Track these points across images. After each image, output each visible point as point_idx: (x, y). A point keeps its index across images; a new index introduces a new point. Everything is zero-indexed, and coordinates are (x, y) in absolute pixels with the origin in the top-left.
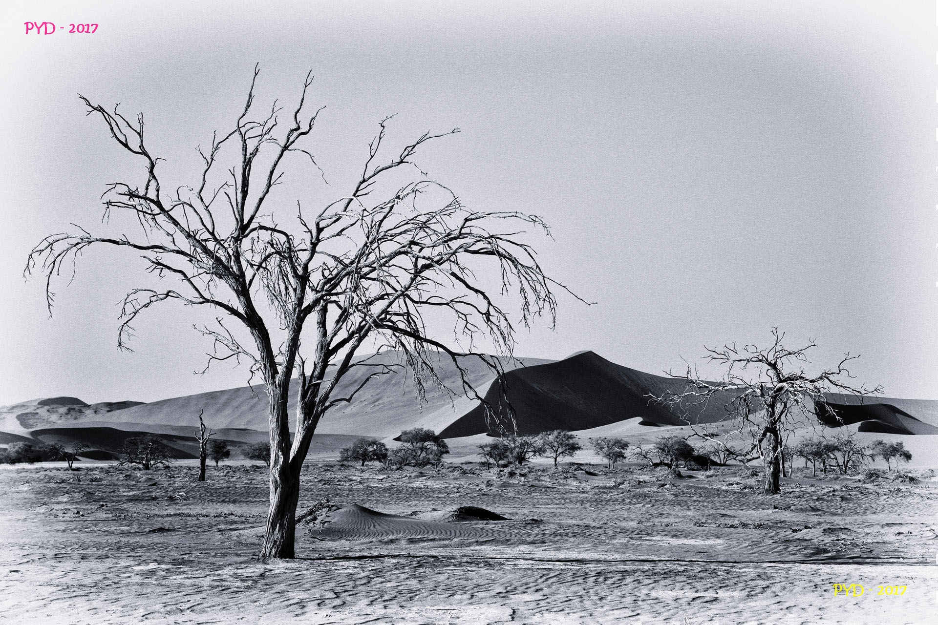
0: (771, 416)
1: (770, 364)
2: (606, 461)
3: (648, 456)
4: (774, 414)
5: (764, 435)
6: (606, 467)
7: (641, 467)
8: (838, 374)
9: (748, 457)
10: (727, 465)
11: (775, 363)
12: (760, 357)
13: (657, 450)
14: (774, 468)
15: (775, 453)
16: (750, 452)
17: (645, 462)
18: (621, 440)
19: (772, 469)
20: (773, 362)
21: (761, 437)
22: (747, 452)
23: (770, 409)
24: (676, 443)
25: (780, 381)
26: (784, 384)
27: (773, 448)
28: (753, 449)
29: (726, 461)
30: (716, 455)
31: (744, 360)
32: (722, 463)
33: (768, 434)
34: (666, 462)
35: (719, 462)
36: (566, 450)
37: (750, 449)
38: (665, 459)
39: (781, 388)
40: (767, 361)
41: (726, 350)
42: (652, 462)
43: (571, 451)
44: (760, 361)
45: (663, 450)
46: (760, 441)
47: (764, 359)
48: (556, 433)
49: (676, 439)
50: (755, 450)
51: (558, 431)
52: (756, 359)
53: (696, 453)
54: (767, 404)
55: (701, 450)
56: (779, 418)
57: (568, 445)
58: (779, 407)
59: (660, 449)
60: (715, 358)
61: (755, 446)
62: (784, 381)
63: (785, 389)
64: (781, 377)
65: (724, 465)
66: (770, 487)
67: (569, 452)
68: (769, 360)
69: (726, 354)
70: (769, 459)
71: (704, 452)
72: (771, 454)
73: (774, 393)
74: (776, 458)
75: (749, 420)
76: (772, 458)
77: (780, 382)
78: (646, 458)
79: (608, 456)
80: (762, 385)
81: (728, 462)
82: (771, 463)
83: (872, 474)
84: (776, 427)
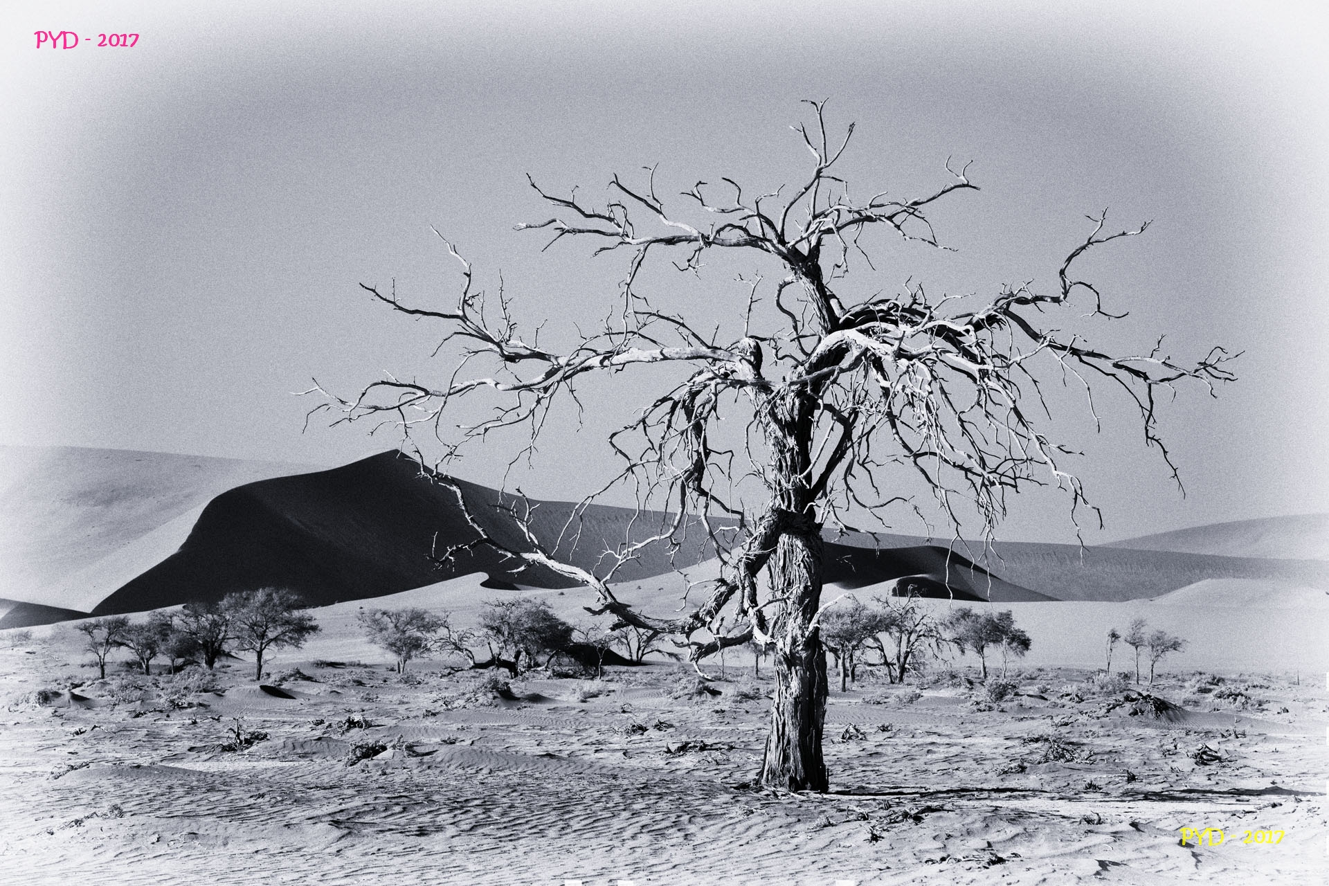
0: (793, 470)
1: (793, 257)
2: (392, 658)
3: (465, 645)
4: (806, 462)
5: (769, 542)
6: (392, 670)
7: (447, 671)
8: (1056, 300)
9: (704, 636)
10: (645, 664)
11: (815, 251)
12: (755, 228)
13: (486, 630)
14: (802, 679)
15: (807, 618)
16: (709, 613)
17: (456, 658)
18: (425, 612)
19: (795, 685)
20: (804, 249)
21: (756, 550)
22: (696, 617)
23: (791, 442)
24: (529, 614)
25: (834, 324)
26: (851, 334)
27: (801, 600)
28: (721, 601)
29: (643, 655)
30: (622, 643)
31: (689, 240)
32: (635, 658)
33: (784, 538)
34: (504, 657)
35: (627, 656)
36: (284, 633)
37: (711, 604)
38: (504, 652)
39: (838, 353)
40: (782, 241)
41: (617, 195)
42: (472, 658)
43: (296, 636)
44: (754, 242)
45: (499, 631)
46: (753, 567)
47: (771, 234)
48: (260, 595)
49: (528, 606)
50: (730, 610)
51: (268, 590)
52: (737, 235)
53: (577, 637)
54: (777, 421)
55: (592, 633)
56: (824, 477)
57: (287, 622)
58: (825, 434)
59: (492, 629)
60: (574, 231)
61: (733, 589)
62: (848, 324)
63: (855, 352)
64: (837, 312)
65: (639, 663)
66: (786, 759)
67: (291, 638)
68: (791, 240)
69: (618, 214)
70: (783, 645)
71: (599, 637)
72: (793, 626)
73: (808, 373)
74: (813, 642)
75: (703, 493)
76: (794, 641)
77: (829, 332)
78: (460, 649)
79: (393, 646)
80: (758, 347)
81: (644, 658)
82: (791, 660)
83: (1005, 687)
84: (812, 513)
